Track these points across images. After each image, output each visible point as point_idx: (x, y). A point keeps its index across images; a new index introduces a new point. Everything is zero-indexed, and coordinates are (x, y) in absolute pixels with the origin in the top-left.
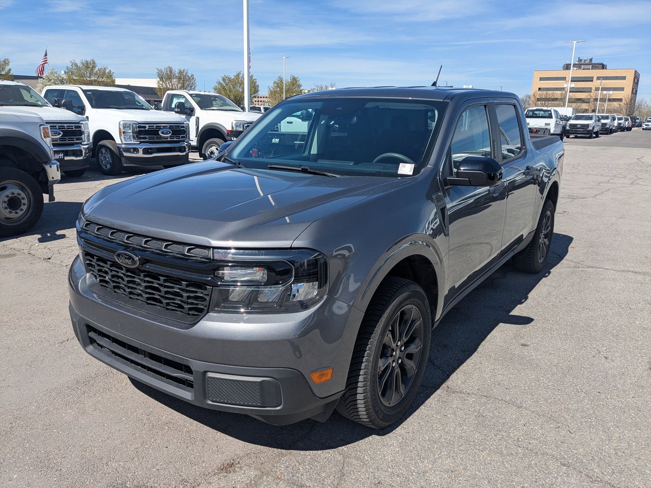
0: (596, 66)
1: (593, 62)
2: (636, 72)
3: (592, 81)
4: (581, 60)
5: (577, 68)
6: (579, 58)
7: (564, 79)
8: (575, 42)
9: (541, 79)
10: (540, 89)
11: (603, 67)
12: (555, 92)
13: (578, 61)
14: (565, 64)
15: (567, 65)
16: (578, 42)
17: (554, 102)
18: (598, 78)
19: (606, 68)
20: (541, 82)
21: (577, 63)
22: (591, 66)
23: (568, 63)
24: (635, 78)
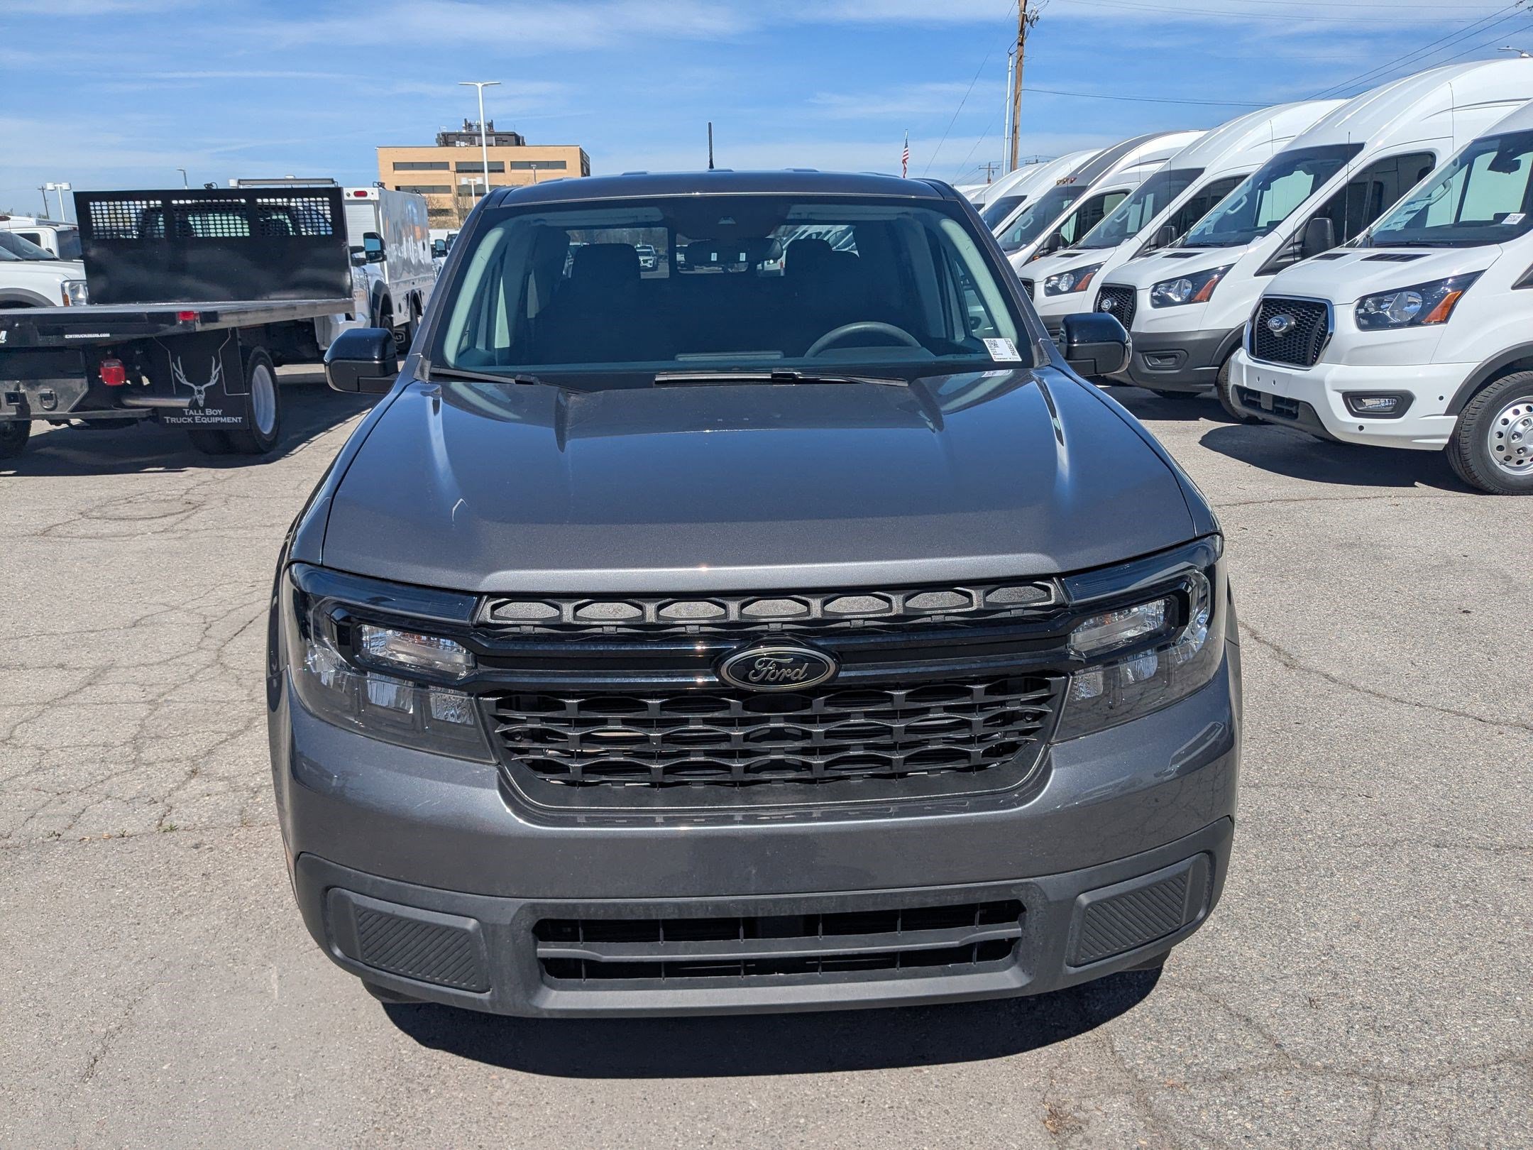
0: (504, 138)
1: (496, 129)
2: (582, 152)
3: (503, 171)
4: (470, 126)
5: (465, 142)
6: (466, 120)
7: (445, 166)
8: (480, 85)
9: (397, 166)
10: (398, 188)
11: (518, 141)
12: (432, 195)
13: (466, 128)
14: (440, 132)
15: (444, 135)
16: (485, 85)
17: (434, 218)
18: (515, 165)
19: (524, 144)
20: (396, 172)
21: (464, 131)
22: (494, 138)
23: (445, 131)
24: (582, 164)
